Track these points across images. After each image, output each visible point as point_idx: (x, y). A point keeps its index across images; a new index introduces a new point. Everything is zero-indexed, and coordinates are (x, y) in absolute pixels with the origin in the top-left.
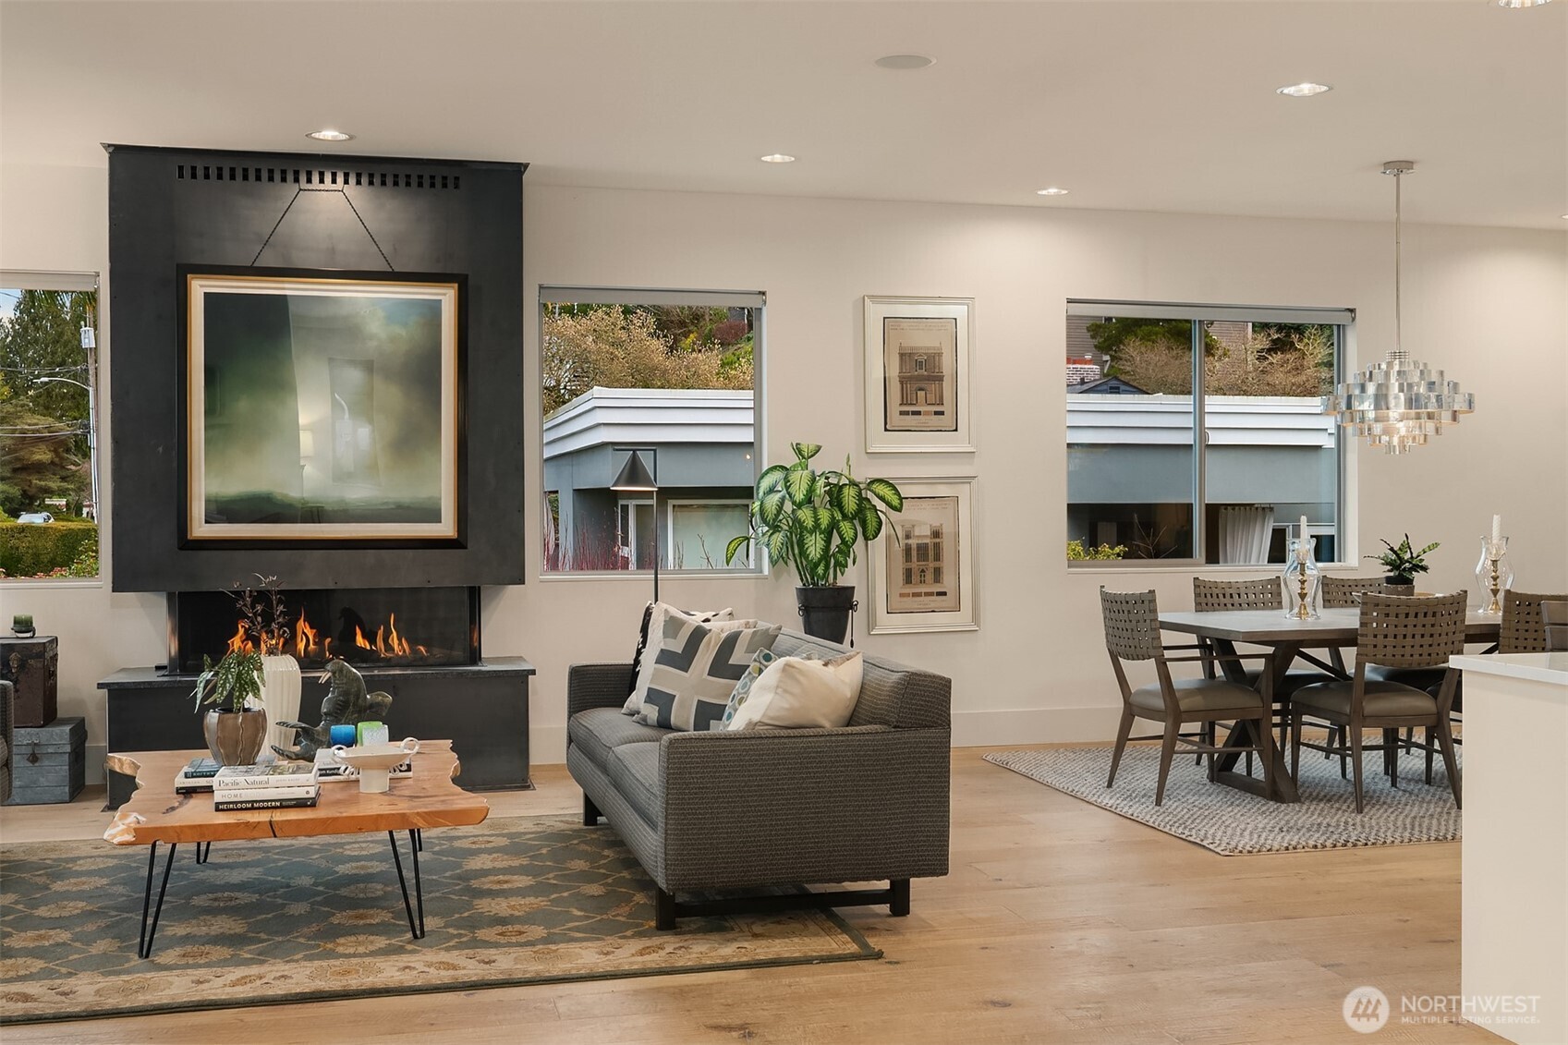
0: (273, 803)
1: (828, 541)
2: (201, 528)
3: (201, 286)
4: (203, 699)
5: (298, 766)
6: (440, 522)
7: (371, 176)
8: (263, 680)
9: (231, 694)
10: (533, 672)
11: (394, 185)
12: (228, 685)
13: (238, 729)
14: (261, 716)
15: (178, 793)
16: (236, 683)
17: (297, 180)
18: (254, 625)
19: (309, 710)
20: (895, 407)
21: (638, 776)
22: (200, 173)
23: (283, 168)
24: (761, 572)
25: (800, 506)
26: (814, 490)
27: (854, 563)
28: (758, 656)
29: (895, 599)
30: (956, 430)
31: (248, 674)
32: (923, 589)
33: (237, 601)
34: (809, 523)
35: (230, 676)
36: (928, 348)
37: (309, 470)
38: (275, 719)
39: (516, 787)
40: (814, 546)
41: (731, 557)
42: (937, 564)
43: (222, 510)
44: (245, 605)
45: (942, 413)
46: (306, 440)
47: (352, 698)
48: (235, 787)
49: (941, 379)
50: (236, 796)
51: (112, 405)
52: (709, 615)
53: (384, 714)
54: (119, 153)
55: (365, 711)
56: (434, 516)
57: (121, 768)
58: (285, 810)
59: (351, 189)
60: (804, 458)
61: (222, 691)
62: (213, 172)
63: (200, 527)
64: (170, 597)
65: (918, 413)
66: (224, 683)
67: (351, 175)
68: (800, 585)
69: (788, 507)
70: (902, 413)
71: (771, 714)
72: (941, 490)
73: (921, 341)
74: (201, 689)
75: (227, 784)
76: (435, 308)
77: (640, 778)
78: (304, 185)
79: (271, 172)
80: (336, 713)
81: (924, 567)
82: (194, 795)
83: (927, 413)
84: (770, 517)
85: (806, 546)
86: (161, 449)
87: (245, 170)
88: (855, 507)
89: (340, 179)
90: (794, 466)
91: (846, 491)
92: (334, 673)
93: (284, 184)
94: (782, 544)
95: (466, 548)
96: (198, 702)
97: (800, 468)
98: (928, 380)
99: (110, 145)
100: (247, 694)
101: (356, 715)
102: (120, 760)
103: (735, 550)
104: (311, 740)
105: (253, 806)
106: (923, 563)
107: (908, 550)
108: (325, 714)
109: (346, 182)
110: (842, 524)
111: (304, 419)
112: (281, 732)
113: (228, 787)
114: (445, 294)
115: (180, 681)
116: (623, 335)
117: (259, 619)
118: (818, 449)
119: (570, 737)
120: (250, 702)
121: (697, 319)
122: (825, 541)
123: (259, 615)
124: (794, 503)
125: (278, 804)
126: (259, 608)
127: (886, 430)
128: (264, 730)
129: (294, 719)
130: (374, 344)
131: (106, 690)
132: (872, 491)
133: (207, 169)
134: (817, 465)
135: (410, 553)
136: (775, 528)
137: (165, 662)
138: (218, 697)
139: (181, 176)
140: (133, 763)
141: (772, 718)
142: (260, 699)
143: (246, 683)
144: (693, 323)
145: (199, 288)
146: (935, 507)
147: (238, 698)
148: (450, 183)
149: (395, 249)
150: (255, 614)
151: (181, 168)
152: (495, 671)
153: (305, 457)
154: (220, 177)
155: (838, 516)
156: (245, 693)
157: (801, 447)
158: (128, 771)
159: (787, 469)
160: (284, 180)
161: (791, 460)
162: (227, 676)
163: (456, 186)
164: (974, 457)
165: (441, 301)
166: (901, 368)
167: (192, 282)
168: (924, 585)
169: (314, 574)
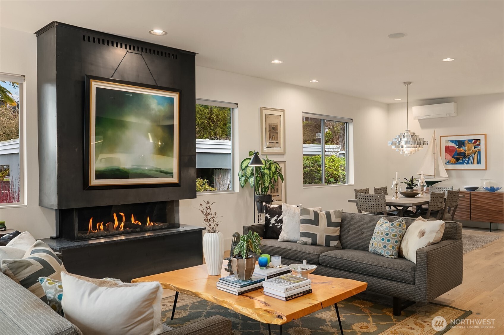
0: (301, 294)
2: (94, 182)
3: (95, 85)
6: (173, 177)
7: (150, 50)
11: (158, 55)
17: (126, 48)
20: (268, 141)
22: (91, 39)
23: (121, 43)
24: (234, 191)
30: (281, 148)
36: (275, 124)
42: (277, 187)
43: (100, 175)
45: (278, 143)
48: (290, 290)
50: (291, 293)
54: (60, 26)
56: (171, 175)
59: (144, 55)
62: (96, 40)
63: (93, 181)
65: (273, 143)
67: (144, 49)
70: (270, 143)
73: (274, 121)
75: (288, 289)
76: (172, 100)
78: (128, 50)
79: (117, 43)
83: (275, 143)
86: (77, 149)
87: (108, 41)
89: (140, 50)
91: (272, 165)
93: (122, 49)
95: (182, 186)
98: (275, 133)
99: (56, 22)
105: (296, 297)
109: (142, 52)
114: (175, 96)
125: (303, 294)
127: (266, 147)
130: (153, 112)
133: (94, 38)
135: (163, 189)
139: (84, 40)
148: (174, 57)
149: (158, 78)
151: (84, 37)
154: (99, 42)
160: (121, 47)
163: (176, 58)
164: (284, 156)
165: (174, 98)
166: (269, 129)
167: (92, 83)
168: (274, 193)
169: (133, 198)
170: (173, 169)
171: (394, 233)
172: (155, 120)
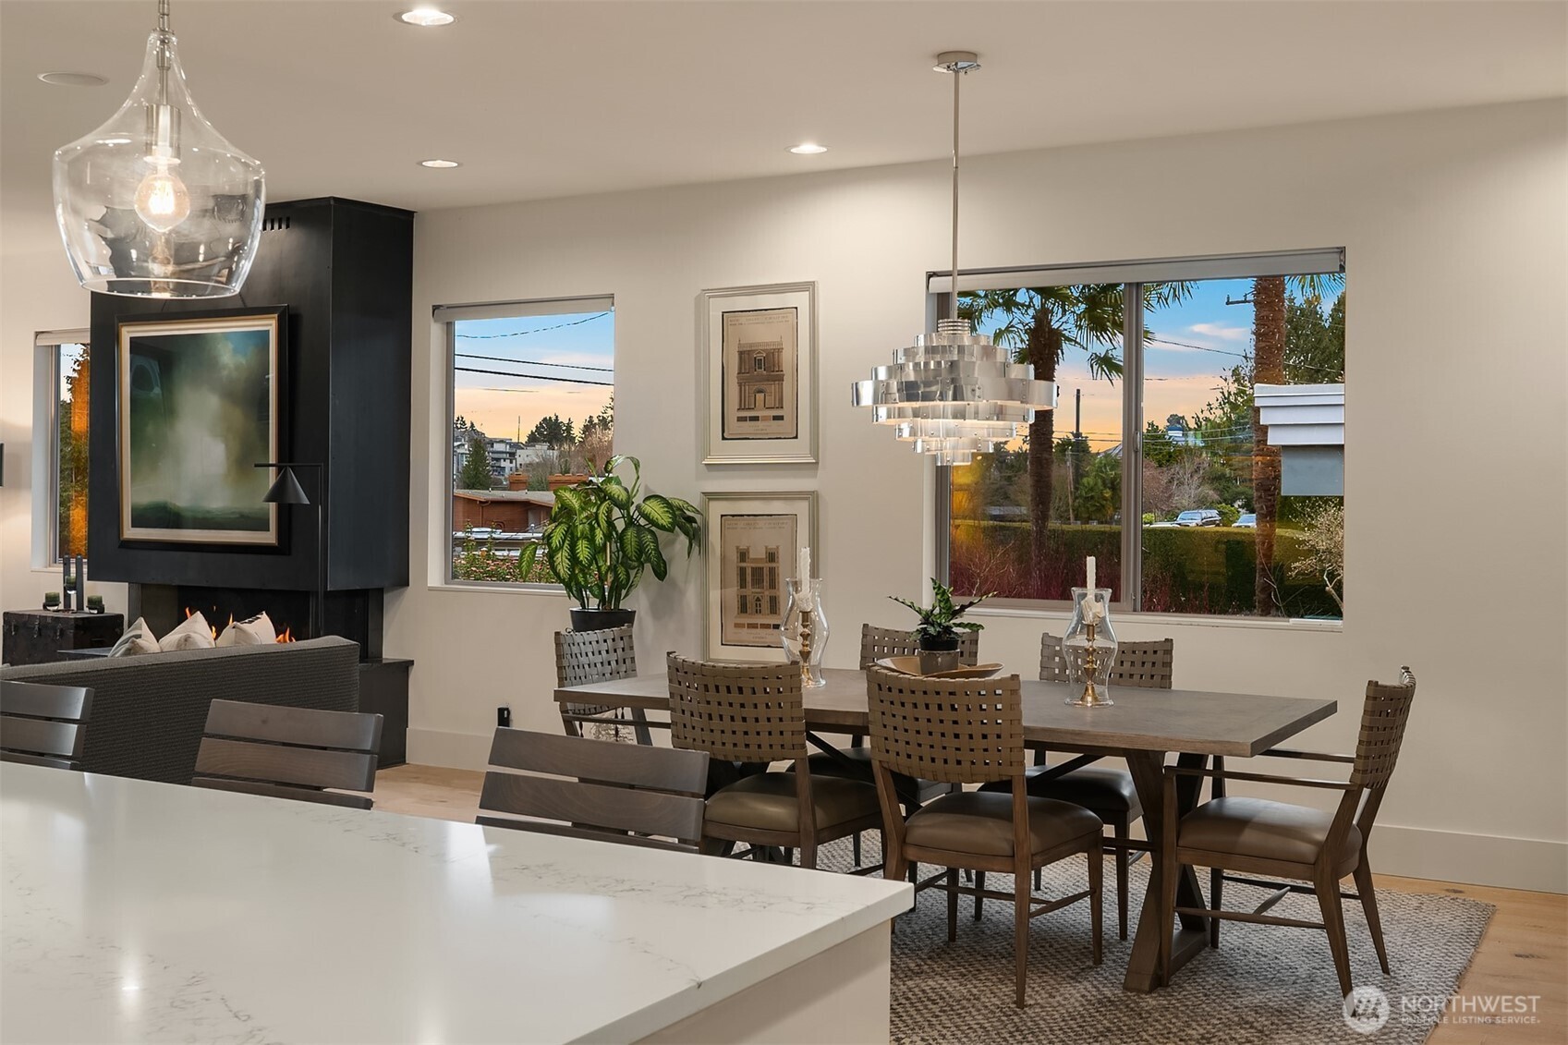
2: (130, 533)
3: (128, 332)
6: (269, 530)
20: (733, 413)
29: (730, 628)
30: (796, 437)
32: (760, 620)
36: (767, 344)
37: (186, 486)
42: (773, 592)
43: (139, 517)
45: (781, 418)
49: (780, 379)
56: (264, 527)
63: (129, 529)
65: (755, 419)
70: (740, 419)
72: (777, 507)
73: (761, 335)
76: (264, 338)
81: (759, 595)
83: (765, 418)
95: (283, 554)
98: (768, 381)
106: (759, 590)
107: (742, 571)
114: (271, 325)
127: (724, 438)
130: (225, 373)
145: (126, 334)
146: (773, 526)
148: (284, 223)
149: (248, 289)
163: (288, 226)
164: (817, 469)
165: (269, 331)
166: (740, 368)
167: (123, 329)
168: (760, 616)
169: (195, 573)
170: (269, 510)
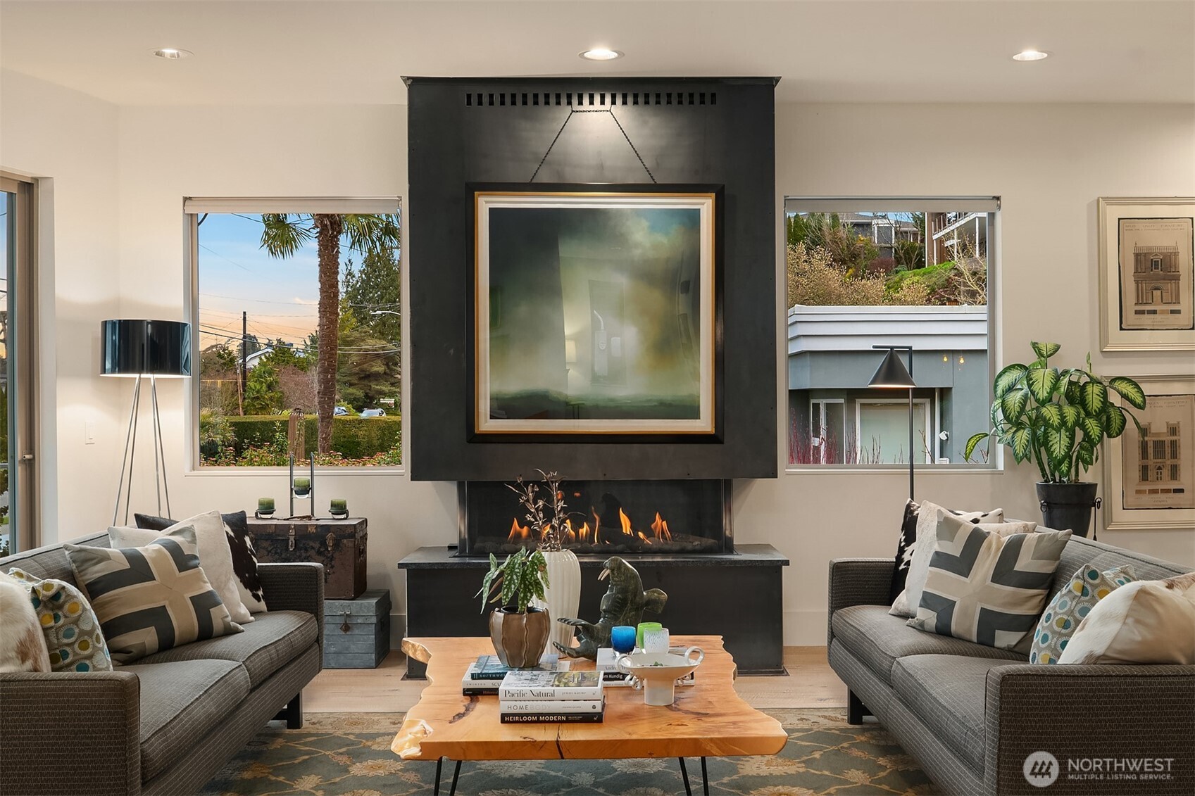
0: (559, 718)
1: (1072, 438)
2: (487, 424)
4: (490, 598)
5: (582, 674)
6: (699, 418)
7: (636, 96)
8: (547, 582)
9: (516, 595)
10: (787, 563)
11: (656, 103)
12: (513, 586)
13: (522, 630)
14: (545, 616)
15: (464, 694)
16: (520, 584)
17: (569, 103)
18: (536, 520)
19: (588, 607)
20: (1130, 306)
21: (941, 701)
22: (486, 100)
23: (558, 92)
24: (995, 467)
25: (1043, 403)
26: (1059, 388)
27: (1096, 461)
28: (1083, 573)
29: (1132, 495)
30: (1192, 328)
31: (533, 575)
32: (1160, 486)
33: (520, 496)
34: (1055, 420)
35: (515, 577)
36: (1164, 248)
37: (573, 373)
38: (556, 614)
39: (771, 672)
40: (1059, 444)
41: (970, 453)
42: (1174, 462)
43: (503, 408)
44: (528, 501)
45: (1178, 312)
46: (570, 349)
47: (630, 596)
48: (521, 698)
49: (1177, 278)
50: (521, 708)
51: (411, 311)
52: (978, 514)
53: (660, 612)
54: (417, 85)
55: (642, 607)
56: (693, 413)
57: (414, 653)
58: (571, 724)
59: (618, 110)
60: (1043, 356)
61: (507, 592)
62: (497, 99)
63: (486, 422)
64: (461, 486)
65: (1153, 312)
66: (509, 584)
67: (617, 96)
68: (1040, 481)
69: (1032, 404)
70: (1139, 312)
71: (1118, 646)
73: (1157, 241)
74: (487, 589)
75: (513, 695)
76: (692, 218)
77: (945, 704)
78: (576, 106)
79: (547, 96)
80: (615, 611)
81: (1161, 465)
82: (480, 697)
83: (1163, 312)
84: (1013, 414)
85: (1051, 443)
86: (452, 351)
87: (525, 96)
88: (1100, 405)
89: (608, 100)
90: (1034, 364)
91: (1089, 388)
92: (612, 570)
93: (559, 106)
94: (1028, 441)
95: (723, 443)
96: (484, 602)
97: (1040, 367)
98: (1165, 280)
99: (409, 78)
100: (532, 595)
101: (633, 613)
102: (413, 645)
103: (974, 447)
104: (592, 637)
105: (538, 719)
106: (1160, 460)
107: (1144, 445)
108: (604, 611)
109: (614, 103)
110: (1087, 421)
111: (568, 331)
112: (562, 629)
113: (513, 698)
114: (703, 204)
115: (469, 563)
116: (807, 267)
117: (541, 515)
118: (1057, 348)
119: (832, 632)
120: (535, 602)
121: (854, 257)
122: (1070, 438)
123: (541, 510)
124: (1037, 400)
125: (564, 718)
126: (541, 503)
127: (1121, 329)
128: (548, 630)
129: (574, 617)
130: (637, 253)
131: (405, 570)
132: (1115, 389)
133: (491, 96)
134: (1059, 363)
135: (671, 448)
136: (1019, 425)
137: (456, 542)
138: (505, 596)
139: (469, 103)
140: (425, 650)
141: (1120, 652)
142: (544, 601)
143: (530, 584)
144: (851, 261)
145: (485, 204)
146: (1171, 404)
147: (523, 599)
148: (708, 99)
149: (658, 164)
150: (537, 509)
151: (469, 96)
152: (751, 561)
153: (570, 363)
154: (503, 103)
155: (1083, 414)
156: (529, 595)
157: (1040, 346)
158: (420, 658)
159: (1026, 368)
160: (558, 103)
161: (1029, 358)
162: (512, 577)
163: (713, 102)
165: (699, 209)
166: (1137, 268)
167: (479, 199)
168: (1161, 482)
169: (585, 466)
170: (699, 397)
171: (1064, 617)
172: (646, 274)
